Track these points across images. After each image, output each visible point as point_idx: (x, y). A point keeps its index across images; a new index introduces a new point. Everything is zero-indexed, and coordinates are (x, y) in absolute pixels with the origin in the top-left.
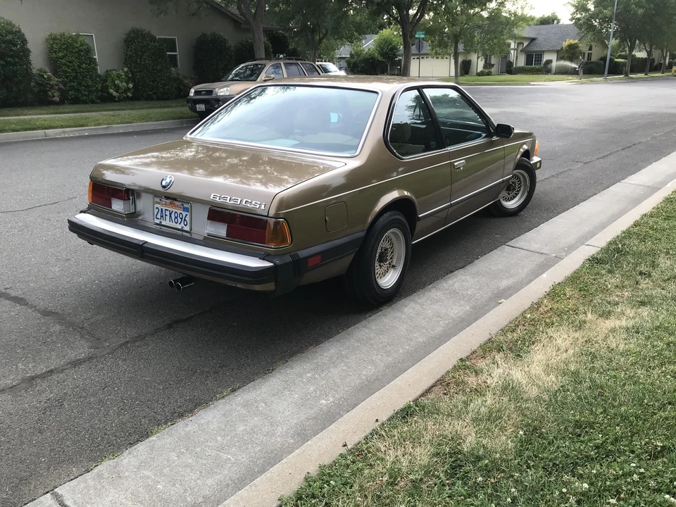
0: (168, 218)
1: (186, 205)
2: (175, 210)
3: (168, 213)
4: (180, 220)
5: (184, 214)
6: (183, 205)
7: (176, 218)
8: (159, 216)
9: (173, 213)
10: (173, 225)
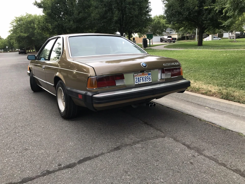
0: (142, 80)
1: (149, 73)
2: (144, 76)
3: (141, 78)
4: (147, 79)
5: (149, 76)
6: (148, 73)
7: (145, 79)
8: (137, 81)
9: (144, 77)
10: (145, 82)
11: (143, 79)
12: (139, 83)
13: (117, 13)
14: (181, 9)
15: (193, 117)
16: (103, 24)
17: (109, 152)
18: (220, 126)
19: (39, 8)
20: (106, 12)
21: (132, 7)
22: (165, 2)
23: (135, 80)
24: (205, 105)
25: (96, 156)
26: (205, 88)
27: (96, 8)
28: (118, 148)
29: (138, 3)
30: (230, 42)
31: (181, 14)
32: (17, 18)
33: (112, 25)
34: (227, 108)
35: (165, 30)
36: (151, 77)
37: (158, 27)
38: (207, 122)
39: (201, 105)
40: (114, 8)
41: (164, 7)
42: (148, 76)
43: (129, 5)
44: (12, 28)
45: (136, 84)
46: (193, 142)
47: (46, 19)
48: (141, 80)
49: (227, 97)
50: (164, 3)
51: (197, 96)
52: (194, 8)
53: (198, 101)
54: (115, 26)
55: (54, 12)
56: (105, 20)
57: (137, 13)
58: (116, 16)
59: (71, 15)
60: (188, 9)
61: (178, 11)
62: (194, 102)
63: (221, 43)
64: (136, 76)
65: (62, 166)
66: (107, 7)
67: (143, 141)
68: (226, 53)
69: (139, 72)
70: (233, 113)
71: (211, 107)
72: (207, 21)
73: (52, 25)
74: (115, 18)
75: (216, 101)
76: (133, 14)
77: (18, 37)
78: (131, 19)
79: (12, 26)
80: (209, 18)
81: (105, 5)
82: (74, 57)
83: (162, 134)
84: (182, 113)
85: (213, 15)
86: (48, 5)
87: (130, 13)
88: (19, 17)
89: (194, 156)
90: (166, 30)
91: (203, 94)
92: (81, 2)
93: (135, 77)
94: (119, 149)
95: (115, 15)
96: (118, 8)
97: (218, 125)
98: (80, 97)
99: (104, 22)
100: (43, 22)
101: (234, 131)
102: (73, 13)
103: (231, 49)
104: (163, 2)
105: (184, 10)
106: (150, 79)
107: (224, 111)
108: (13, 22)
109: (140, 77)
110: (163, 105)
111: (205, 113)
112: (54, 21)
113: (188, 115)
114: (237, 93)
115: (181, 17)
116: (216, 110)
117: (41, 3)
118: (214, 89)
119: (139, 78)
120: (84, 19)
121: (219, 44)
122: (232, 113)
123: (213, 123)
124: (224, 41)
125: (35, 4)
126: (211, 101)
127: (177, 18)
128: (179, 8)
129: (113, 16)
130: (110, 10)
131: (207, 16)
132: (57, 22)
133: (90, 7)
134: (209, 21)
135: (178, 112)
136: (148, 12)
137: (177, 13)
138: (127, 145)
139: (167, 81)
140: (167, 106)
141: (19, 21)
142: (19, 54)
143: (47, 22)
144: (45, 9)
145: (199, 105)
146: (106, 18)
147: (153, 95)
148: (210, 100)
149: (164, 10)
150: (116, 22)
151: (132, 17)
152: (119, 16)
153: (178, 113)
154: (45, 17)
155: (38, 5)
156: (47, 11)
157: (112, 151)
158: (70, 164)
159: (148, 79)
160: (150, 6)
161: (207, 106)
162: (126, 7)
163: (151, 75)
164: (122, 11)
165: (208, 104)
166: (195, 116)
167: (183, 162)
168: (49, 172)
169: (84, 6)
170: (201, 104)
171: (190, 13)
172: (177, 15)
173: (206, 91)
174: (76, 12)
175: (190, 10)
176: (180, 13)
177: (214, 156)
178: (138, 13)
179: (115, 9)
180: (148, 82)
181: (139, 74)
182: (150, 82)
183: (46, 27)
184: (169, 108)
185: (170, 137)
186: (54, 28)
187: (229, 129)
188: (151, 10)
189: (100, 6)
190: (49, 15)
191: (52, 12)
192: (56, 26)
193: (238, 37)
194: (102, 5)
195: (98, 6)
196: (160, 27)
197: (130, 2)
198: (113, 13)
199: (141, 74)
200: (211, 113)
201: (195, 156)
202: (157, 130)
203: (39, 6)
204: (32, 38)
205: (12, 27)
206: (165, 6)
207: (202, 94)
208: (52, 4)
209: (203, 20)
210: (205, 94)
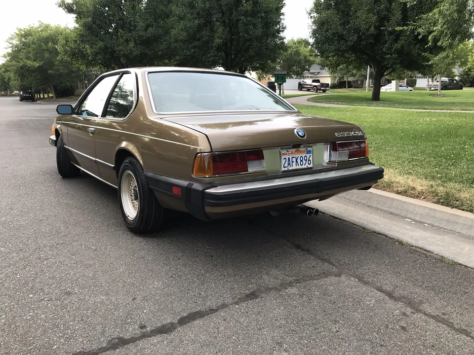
1: (309, 149)
2: (300, 156)
3: (294, 160)
4: (304, 162)
5: (308, 156)
6: (307, 149)
8: (286, 165)
9: (299, 158)
11: (297, 161)
12: (290, 168)
13: (221, 30)
14: (344, 29)
15: (386, 236)
16: (192, 50)
17: (237, 303)
18: (442, 257)
19: (69, 13)
20: (200, 28)
21: (250, 21)
22: (312, 15)
23: (283, 161)
24: (403, 214)
25: (212, 311)
26: (402, 182)
27: (181, 18)
28: (252, 296)
29: (263, 14)
30: (431, 97)
31: (344, 39)
32: (21, 30)
33: (210, 53)
34: (448, 221)
35: (307, 67)
36: (311, 157)
37: (295, 61)
38: (414, 248)
39: (397, 215)
40: (217, 21)
41: (311, 24)
42: (306, 155)
43: (245, 17)
44: (10, 50)
45: (283, 169)
46: (397, 286)
47: (81, 36)
48: (293, 162)
49: (447, 201)
50: (311, 17)
51: (388, 198)
52: (368, 30)
53: (389, 207)
54: (216, 55)
55: (98, 22)
56: (197, 43)
57: (259, 31)
58: (218, 37)
59: (130, 31)
60: (357, 30)
61: (337, 33)
62: (382, 208)
63: (414, 97)
64: (284, 154)
65: (148, 329)
66: (201, 18)
67: (299, 283)
68: (429, 116)
69: (291, 146)
70: (461, 232)
71: (417, 218)
72: (391, 55)
73: (91, 47)
74: (218, 41)
75: (428, 208)
76: (252, 35)
77: (22, 68)
78: (248, 43)
79: (11, 45)
80: (395, 50)
81: (198, 14)
82: (161, 113)
83: (335, 270)
84: (364, 228)
85: (403, 44)
86: (87, 7)
87: (247, 32)
88: (24, 29)
89: (404, 314)
90: (309, 67)
91: (400, 193)
92: (152, 5)
93: (283, 157)
94: (257, 297)
95: (216, 35)
96: (224, 22)
97: (436, 254)
98: (175, 191)
99: (195, 47)
100: (76, 41)
101: (469, 267)
102: (135, 26)
103: (436, 109)
104: (310, 14)
105: (349, 31)
106: (309, 162)
107: (442, 228)
108: (11, 39)
109: (292, 158)
110: (323, 211)
111: (407, 229)
112: (97, 39)
113: (375, 232)
114: (466, 194)
115: (343, 45)
116: (426, 225)
117: (73, 4)
118: (421, 185)
119: (289, 158)
120: (156, 39)
121: (410, 99)
122: (458, 233)
123: (426, 250)
124: (418, 93)
125: (60, 5)
126: (416, 208)
127: (335, 46)
128: (340, 28)
129: (213, 36)
130: (208, 23)
131: (392, 45)
132: (102, 43)
133: (168, 17)
134: (395, 56)
135: (354, 226)
136: (278, 31)
137: (335, 36)
138: (271, 289)
139: (342, 166)
140: (332, 215)
141: (24, 37)
142: (21, 100)
143: (82, 41)
144: (80, 15)
145: (391, 213)
146: (199, 40)
147: (318, 192)
148: (416, 205)
149: (310, 30)
150: (219, 49)
151: (250, 40)
152: (224, 36)
153: (355, 228)
154: (80, 31)
155: (66, 8)
156: (83, 20)
157: (241, 300)
158: (164, 326)
159: (306, 160)
160: (282, 21)
161: (409, 216)
162: (238, 20)
163: (311, 154)
164: (232, 27)
165: (411, 212)
166: (389, 236)
167: (387, 326)
168: (123, 342)
169: (157, 14)
170: (397, 212)
171: (359, 37)
172: (336, 40)
173: (404, 188)
174: (141, 24)
175: (360, 32)
176: (341, 37)
177: (444, 314)
178: (262, 33)
179: (218, 23)
180: (305, 167)
181: (290, 151)
182: (309, 166)
183: (80, 50)
184: (337, 218)
185: (351, 275)
186: (97, 54)
187: (460, 262)
188: (285, 28)
189: (189, 15)
190: (87, 28)
191: (94, 22)
192: (100, 49)
193: (445, 87)
194: (191, 15)
195: (186, 16)
196: (299, 62)
197: (247, 12)
198: (212, 30)
199: (294, 150)
200: (418, 230)
201: (408, 313)
202: (324, 260)
203: (69, 9)
204: (49, 71)
205: (10, 47)
206: (314, 22)
207: (398, 193)
208: (95, 6)
209: (384, 53)
210: (404, 193)
